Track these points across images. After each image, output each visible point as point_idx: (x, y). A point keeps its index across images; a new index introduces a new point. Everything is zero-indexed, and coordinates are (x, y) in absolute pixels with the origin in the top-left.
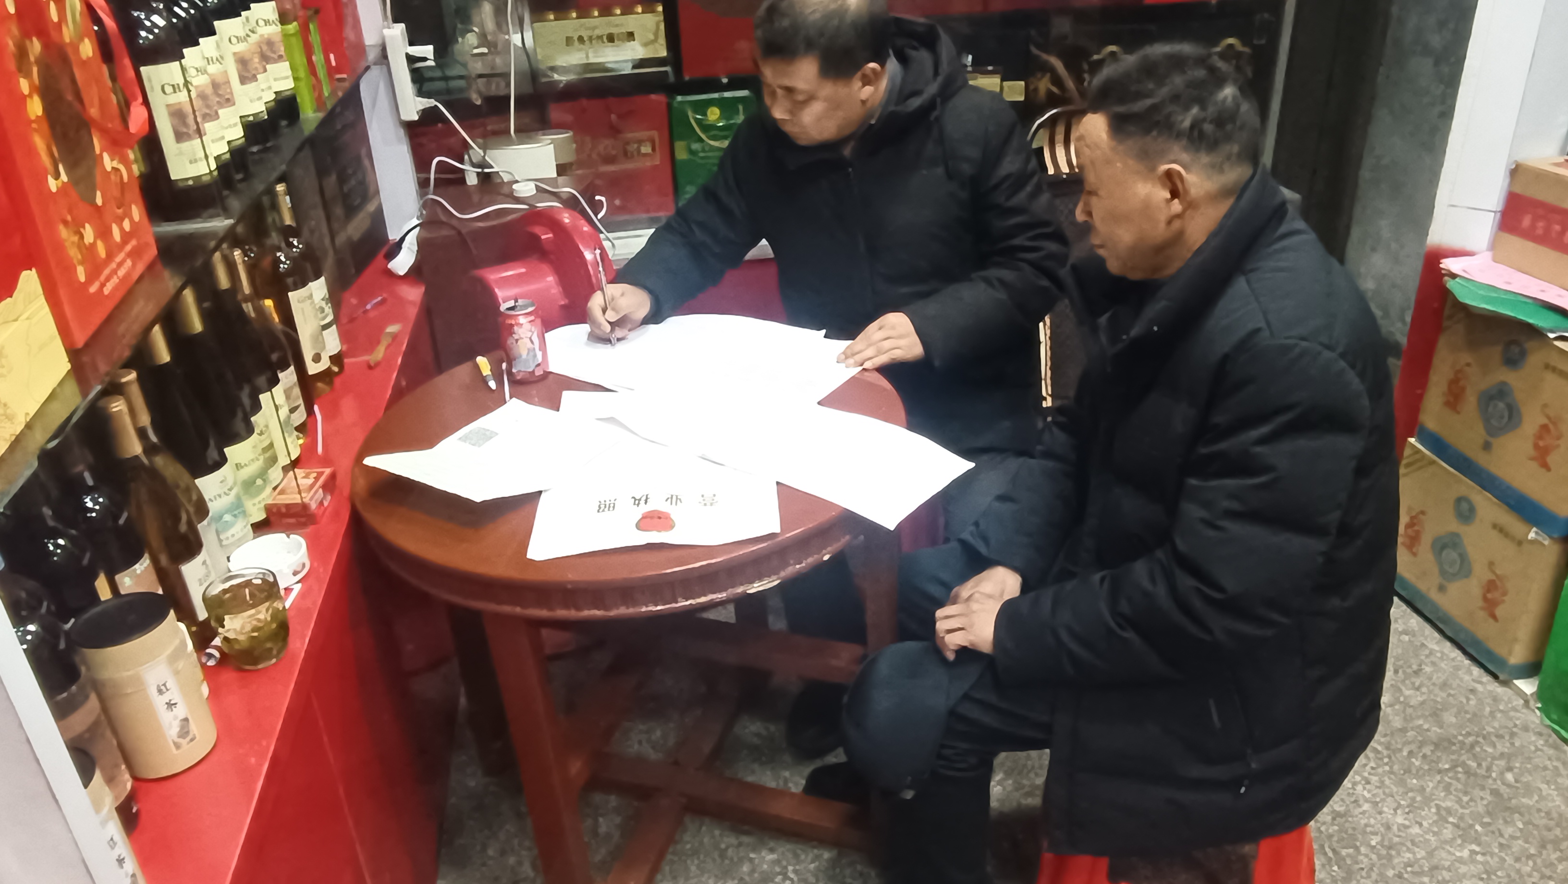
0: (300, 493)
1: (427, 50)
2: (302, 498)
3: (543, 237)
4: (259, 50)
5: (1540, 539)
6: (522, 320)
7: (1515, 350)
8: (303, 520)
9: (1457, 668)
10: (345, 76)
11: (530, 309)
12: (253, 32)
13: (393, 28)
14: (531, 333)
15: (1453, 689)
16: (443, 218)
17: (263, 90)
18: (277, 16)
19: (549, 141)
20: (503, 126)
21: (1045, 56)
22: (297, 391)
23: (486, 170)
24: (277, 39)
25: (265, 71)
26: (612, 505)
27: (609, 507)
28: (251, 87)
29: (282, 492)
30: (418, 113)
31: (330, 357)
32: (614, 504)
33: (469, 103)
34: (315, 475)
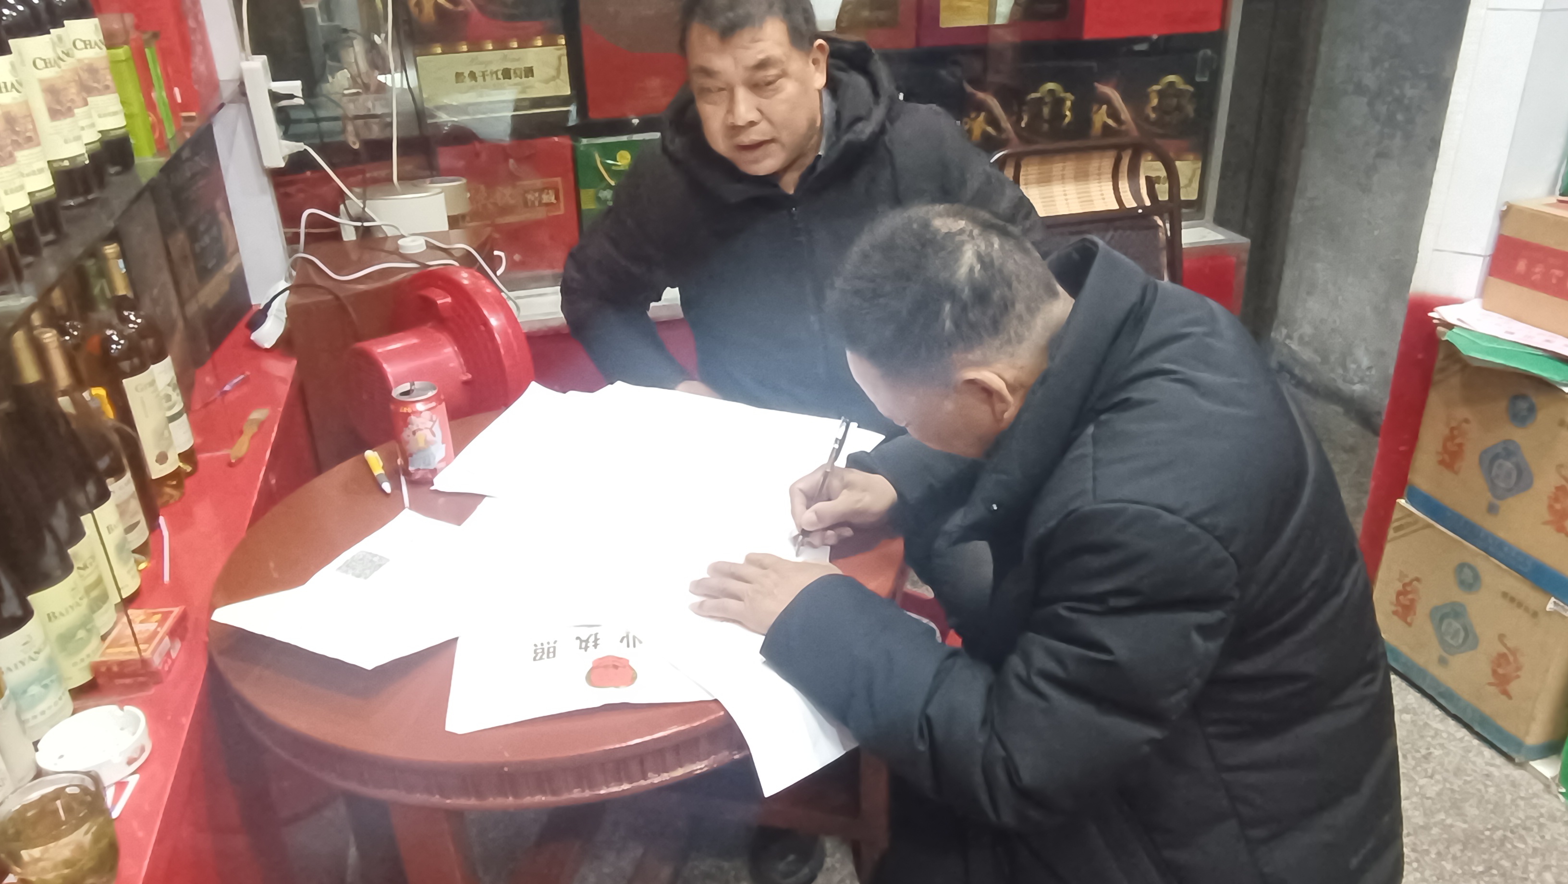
0: (136, 643)
1: (294, 87)
2: (139, 650)
3: (439, 302)
4: (77, 78)
5: (1558, 609)
6: (420, 407)
7: (1523, 405)
8: (141, 679)
9: (1467, 750)
10: (193, 114)
11: (431, 394)
12: (68, 55)
13: (253, 60)
14: (431, 423)
15: (1469, 775)
16: (319, 281)
17: (83, 128)
18: (102, 37)
19: (439, 190)
20: (383, 173)
21: (981, 95)
22: (135, 505)
23: (366, 224)
24: (102, 65)
25: (86, 104)
26: (551, 650)
27: (549, 652)
28: (65, 124)
29: (114, 644)
30: (284, 158)
31: (179, 455)
32: (554, 648)
33: (344, 147)
34: (158, 617)
